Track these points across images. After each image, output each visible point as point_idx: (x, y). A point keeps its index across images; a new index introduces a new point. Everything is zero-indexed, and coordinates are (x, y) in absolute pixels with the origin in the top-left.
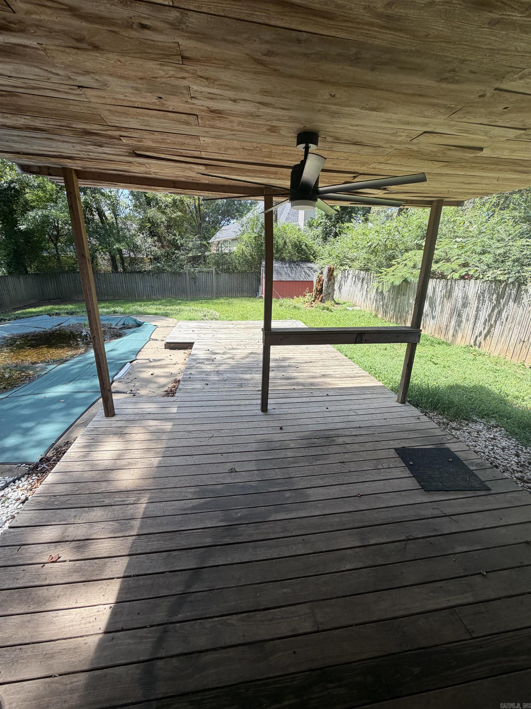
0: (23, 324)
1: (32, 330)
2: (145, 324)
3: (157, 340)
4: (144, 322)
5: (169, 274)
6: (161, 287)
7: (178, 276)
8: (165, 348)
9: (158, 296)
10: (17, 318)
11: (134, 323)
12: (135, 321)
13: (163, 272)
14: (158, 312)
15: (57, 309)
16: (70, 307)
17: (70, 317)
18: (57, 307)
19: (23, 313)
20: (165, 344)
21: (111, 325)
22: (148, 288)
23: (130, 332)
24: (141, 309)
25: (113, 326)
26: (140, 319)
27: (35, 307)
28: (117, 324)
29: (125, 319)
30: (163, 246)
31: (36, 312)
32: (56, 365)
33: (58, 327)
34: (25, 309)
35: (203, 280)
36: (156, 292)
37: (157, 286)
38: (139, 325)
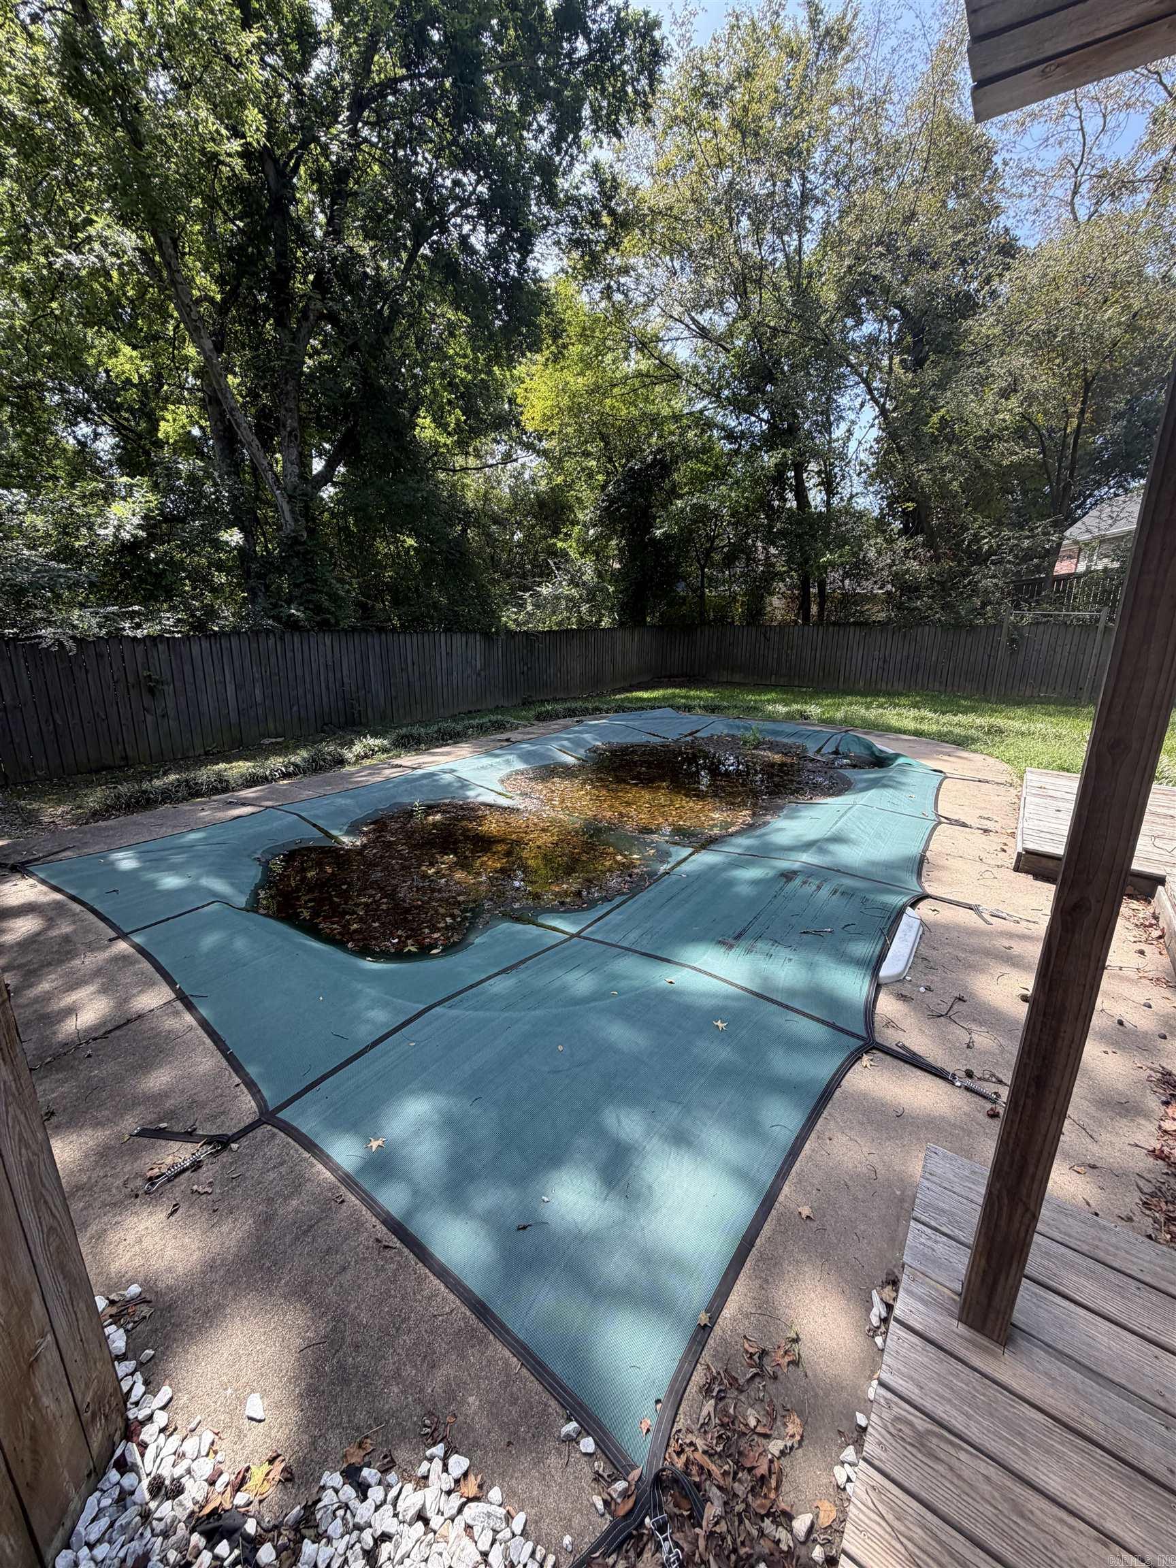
0: (631, 723)
1: (644, 738)
2: (901, 761)
3: (964, 825)
4: (897, 756)
5: (939, 629)
6: (910, 661)
7: (964, 634)
8: (1017, 869)
9: (895, 684)
10: (620, 709)
11: (864, 753)
12: (869, 747)
13: (919, 625)
14: (925, 727)
15: (682, 697)
16: (706, 694)
17: (713, 717)
18: (683, 692)
19: (630, 700)
20: (1019, 855)
21: (805, 750)
22: (875, 662)
23: (866, 780)
24: (872, 714)
25: (810, 754)
26: (883, 745)
27: (646, 689)
28: (820, 749)
29: (839, 737)
30: (937, 558)
31: (649, 700)
32: (690, 850)
33: (689, 739)
34: (631, 691)
35: (1044, 648)
36: (891, 674)
37: (899, 657)
38: (881, 761)
